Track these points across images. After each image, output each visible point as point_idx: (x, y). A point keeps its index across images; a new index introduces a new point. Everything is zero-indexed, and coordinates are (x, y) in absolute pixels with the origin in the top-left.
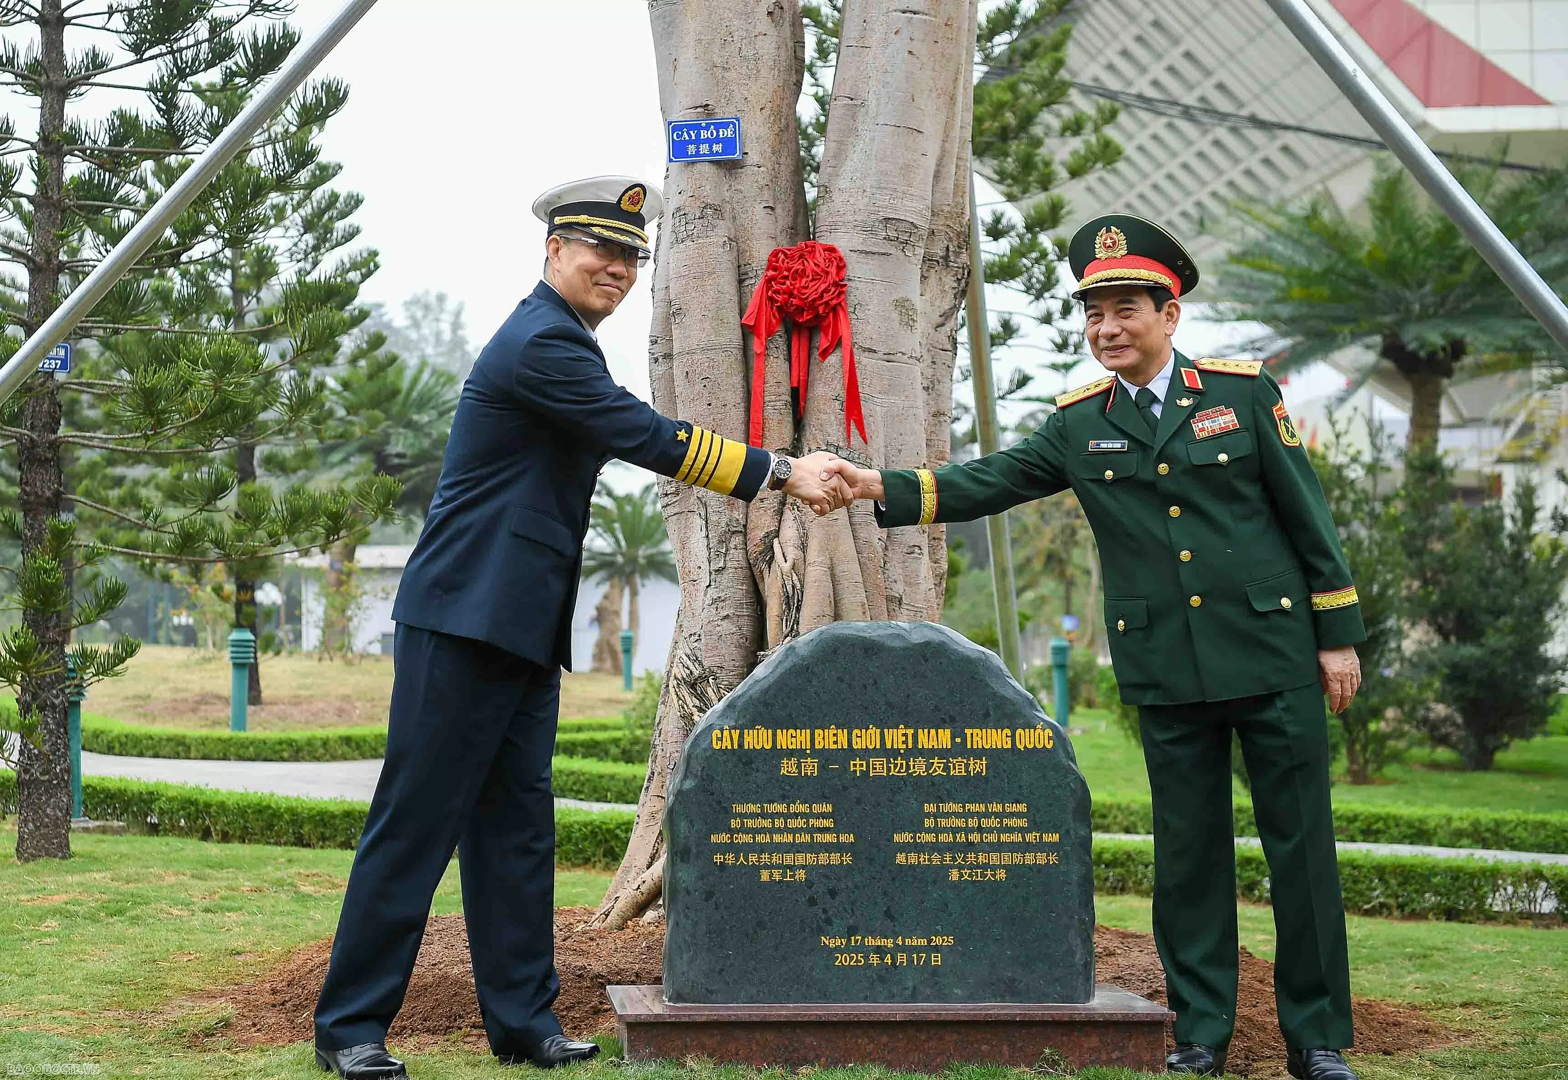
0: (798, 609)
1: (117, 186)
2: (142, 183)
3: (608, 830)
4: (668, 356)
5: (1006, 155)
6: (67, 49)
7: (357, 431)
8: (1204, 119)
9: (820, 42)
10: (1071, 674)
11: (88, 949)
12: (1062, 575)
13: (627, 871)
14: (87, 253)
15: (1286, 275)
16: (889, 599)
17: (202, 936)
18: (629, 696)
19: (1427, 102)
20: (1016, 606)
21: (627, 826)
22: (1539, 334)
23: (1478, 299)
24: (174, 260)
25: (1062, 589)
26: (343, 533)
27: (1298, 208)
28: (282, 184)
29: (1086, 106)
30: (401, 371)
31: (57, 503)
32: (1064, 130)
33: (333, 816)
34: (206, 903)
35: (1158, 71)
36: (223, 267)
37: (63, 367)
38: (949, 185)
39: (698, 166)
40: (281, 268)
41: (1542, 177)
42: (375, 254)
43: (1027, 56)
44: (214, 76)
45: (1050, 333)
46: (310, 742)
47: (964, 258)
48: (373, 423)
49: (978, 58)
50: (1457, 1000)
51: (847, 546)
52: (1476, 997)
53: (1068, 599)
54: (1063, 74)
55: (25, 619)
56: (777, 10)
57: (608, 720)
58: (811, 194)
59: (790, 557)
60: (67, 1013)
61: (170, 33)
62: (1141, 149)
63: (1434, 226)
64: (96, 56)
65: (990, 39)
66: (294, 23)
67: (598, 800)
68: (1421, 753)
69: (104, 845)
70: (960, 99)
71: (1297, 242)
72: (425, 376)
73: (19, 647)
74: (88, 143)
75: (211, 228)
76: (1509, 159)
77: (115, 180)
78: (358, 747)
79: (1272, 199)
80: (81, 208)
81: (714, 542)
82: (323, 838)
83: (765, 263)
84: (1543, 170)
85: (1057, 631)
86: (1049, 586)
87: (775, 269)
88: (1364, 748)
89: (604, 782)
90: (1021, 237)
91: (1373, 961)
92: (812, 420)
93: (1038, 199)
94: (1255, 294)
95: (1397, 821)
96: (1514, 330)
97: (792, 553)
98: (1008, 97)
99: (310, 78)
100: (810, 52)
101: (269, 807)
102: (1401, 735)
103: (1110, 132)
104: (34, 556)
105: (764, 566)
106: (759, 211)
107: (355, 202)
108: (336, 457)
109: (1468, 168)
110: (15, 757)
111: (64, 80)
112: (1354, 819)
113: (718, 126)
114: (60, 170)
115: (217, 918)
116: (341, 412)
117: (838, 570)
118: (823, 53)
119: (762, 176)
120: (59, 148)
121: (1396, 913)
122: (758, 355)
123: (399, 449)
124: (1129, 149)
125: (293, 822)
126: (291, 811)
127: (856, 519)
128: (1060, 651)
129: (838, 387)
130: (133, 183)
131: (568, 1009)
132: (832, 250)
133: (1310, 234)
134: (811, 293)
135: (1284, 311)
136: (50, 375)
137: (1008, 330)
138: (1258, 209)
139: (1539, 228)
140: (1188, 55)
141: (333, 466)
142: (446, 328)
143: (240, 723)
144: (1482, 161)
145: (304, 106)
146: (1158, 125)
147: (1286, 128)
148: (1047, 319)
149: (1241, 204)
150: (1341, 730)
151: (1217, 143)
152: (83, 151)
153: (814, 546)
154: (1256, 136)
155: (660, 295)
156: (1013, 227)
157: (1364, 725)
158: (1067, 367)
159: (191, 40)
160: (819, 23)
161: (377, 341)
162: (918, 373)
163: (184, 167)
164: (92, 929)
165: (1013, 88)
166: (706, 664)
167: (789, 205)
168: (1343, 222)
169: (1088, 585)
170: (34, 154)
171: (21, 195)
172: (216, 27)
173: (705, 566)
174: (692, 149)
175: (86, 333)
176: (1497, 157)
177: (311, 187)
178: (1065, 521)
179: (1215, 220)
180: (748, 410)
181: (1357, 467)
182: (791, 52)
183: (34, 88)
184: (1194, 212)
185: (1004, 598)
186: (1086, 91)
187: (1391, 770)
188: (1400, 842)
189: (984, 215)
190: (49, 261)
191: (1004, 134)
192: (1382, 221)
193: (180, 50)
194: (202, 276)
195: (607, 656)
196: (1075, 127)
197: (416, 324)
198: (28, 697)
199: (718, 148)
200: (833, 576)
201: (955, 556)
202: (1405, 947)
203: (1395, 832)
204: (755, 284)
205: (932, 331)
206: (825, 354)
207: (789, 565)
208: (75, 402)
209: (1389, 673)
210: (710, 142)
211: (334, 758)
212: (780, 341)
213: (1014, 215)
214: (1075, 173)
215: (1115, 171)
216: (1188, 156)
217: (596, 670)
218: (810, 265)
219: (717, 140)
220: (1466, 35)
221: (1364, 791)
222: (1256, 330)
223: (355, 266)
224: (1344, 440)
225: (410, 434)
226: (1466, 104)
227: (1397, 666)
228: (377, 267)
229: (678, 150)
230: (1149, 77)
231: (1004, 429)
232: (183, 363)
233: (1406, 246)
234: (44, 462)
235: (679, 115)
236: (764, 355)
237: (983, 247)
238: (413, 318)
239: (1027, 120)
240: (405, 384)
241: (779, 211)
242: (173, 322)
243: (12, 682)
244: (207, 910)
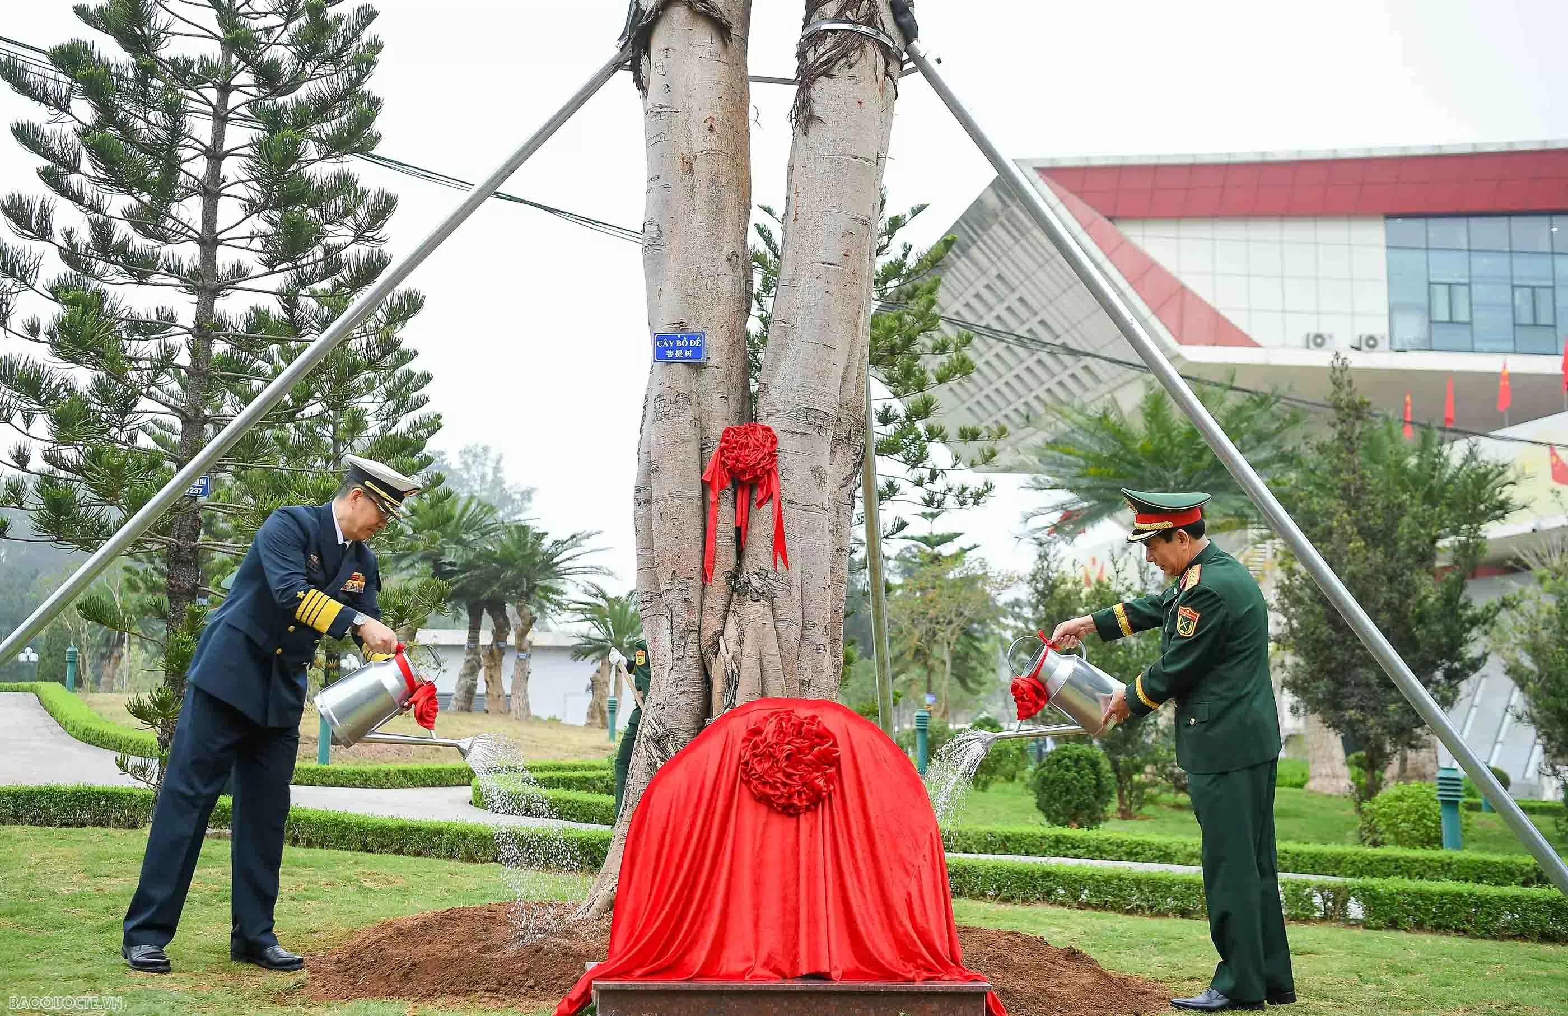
0: (735, 688)
1: (251, 362)
2: (270, 360)
3: (593, 845)
4: (648, 501)
5: (894, 365)
6: (219, 262)
7: (421, 545)
8: (1032, 346)
9: (765, 280)
10: (929, 736)
11: (202, 926)
12: (926, 664)
13: (604, 877)
14: (227, 409)
15: (1085, 458)
16: (801, 682)
17: (288, 918)
18: (612, 744)
19: (1181, 343)
20: (891, 689)
21: (607, 842)
22: (1251, 506)
23: (1213, 479)
24: (291, 417)
25: (926, 673)
26: (407, 621)
27: (1094, 410)
28: (372, 364)
29: (951, 332)
30: (455, 502)
31: (194, 593)
32: (935, 349)
33: (391, 830)
34: (293, 893)
35: (1000, 310)
36: (327, 422)
37: (204, 493)
38: (852, 386)
39: (674, 366)
40: (370, 424)
41: (1256, 398)
42: (440, 417)
43: (911, 296)
44: (326, 285)
45: (921, 492)
46: (375, 774)
47: (861, 439)
48: (433, 540)
49: (875, 295)
50: (1186, 976)
51: (772, 642)
52: (1198, 973)
53: (929, 681)
54: (935, 309)
55: (166, 679)
56: (734, 258)
57: (597, 763)
58: (754, 388)
59: (731, 651)
60: (183, 975)
61: (294, 253)
62: (987, 363)
63: (1184, 428)
64: (240, 267)
65: (885, 283)
66: (387, 249)
67: (586, 822)
68: (1166, 797)
69: (217, 848)
70: (861, 326)
71: (1093, 435)
72: (473, 505)
73: (161, 699)
74: (230, 330)
75: (318, 395)
76: (1235, 385)
77: (250, 357)
78: (412, 778)
79: (1077, 403)
80: (222, 377)
81: (676, 637)
82: (382, 846)
83: (719, 437)
84: (1256, 393)
85: (921, 706)
86: (916, 671)
87: (727, 442)
88: (1130, 793)
89: (592, 808)
90: (903, 423)
91: (1129, 947)
92: (750, 551)
93: (915, 397)
94: (1062, 470)
95: (1150, 846)
96: (1236, 503)
97: (733, 647)
98: (896, 324)
99: (396, 290)
100: (757, 286)
101: (343, 822)
102: (1154, 784)
103: (968, 352)
104: (175, 632)
105: (712, 656)
106: (717, 398)
107: (426, 378)
108: (404, 564)
109: (1208, 389)
110: (154, 781)
111: (215, 284)
112: (1121, 844)
113: (689, 338)
114: (209, 349)
115: (300, 906)
116: (410, 532)
117: (764, 662)
118: (767, 286)
119: (720, 374)
120: (209, 333)
121: (1147, 912)
122: (713, 503)
123: (452, 559)
124: (979, 363)
125: (360, 833)
126: (359, 825)
127: (779, 624)
128: (922, 719)
129: (770, 529)
130: (263, 359)
131: (558, 978)
132: (768, 429)
133: (1103, 430)
134: (752, 460)
135: (1083, 483)
136: (194, 498)
137: (892, 489)
138: (1066, 410)
139: (1254, 432)
140: (1021, 300)
141: (402, 570)
142: (489, 471)
143: (324, 758)
144: (1217, 385)
145: (391, 309)
146: (1000, 347)
147: (1088, 354)
148: (919, 483)
149: (1057, 407)
150: (1114, 781)
151: (1039, 361)
152: (227, 336)
153: (748, 641)
154: (1067, 359)
155: (644, 457)
156: (897, 416)
157: (1130, 778)
158: (933, 516)
159: (311, 259)
160: (764, 265)
161: (439, 480)
162: (826, 521)
163: (301, 350)
164: (206, 911)
165: (899, 318)
166: (668, 726)
167: (739, 396)
168: (1124, 421)
169: (944, 672)
170: (190, 337)
171: (180, 367)
172: (328, 250)
173: (669, 654)
174: (670, 353)
175: (221, 468)
176: (1227, 383)
177: (394, 367)
178: (929, 626)
179: (1038, 416)
180: (704, 542)
181: (1129, 594)
182: (743, 288)
183: (193, 289)
184: (1023, 409)
185: (883, 682)
186: (949, 321)
187: (1148, 809)
188: (1152, 861)
189: (877, 406)
190: (197, 415)
191: (893, 350)
192: (1150, 422)
193: (302, 266)
194: (311, 429)
195: (598, 715)
196: (941, 348)
197: (467, 467)
198: (166, 737)
199: (688, 353)
200: (761, 664)
201: (850, 649)
202: (1152, 936)
203: (1149, 853)
204: (712, 452)
205: (836, 490)
206: (760, 504)
207: (730, 656)
208: (212, 517)
209: (1149, 741)
210: (683, 349)
211: (393, 786)
212: (729, 493)
213: (899, 407)
214: (940, 381)
215: (971, 380)
216: (1020, 370)
217: (590, 724)
218: (752, 440)
219: (688, 348)
220: (1208, 297)
221: (1130, 823)
222: (1064, 496)
223: (423, 425)
224: (1121, 575)
225: (460, 548)
226: (1207, 344)
227: (1154, 735)
228: (440, 426)
229: (660, 354)
230: (994, 314)
231: (888, 558)
232: (292, 493)
233: (1165, 440)
234: (185, 563)
235: (662, 329)
236: (716, 504)
237: (875, 429)
238: (465, 463)
239: (910, 340)
240: (457, 512)
241: (731, 400)
242: (288, 462)
243: (154, 725)
244: (293, 899)
